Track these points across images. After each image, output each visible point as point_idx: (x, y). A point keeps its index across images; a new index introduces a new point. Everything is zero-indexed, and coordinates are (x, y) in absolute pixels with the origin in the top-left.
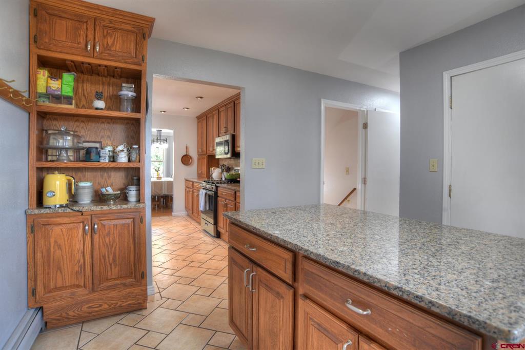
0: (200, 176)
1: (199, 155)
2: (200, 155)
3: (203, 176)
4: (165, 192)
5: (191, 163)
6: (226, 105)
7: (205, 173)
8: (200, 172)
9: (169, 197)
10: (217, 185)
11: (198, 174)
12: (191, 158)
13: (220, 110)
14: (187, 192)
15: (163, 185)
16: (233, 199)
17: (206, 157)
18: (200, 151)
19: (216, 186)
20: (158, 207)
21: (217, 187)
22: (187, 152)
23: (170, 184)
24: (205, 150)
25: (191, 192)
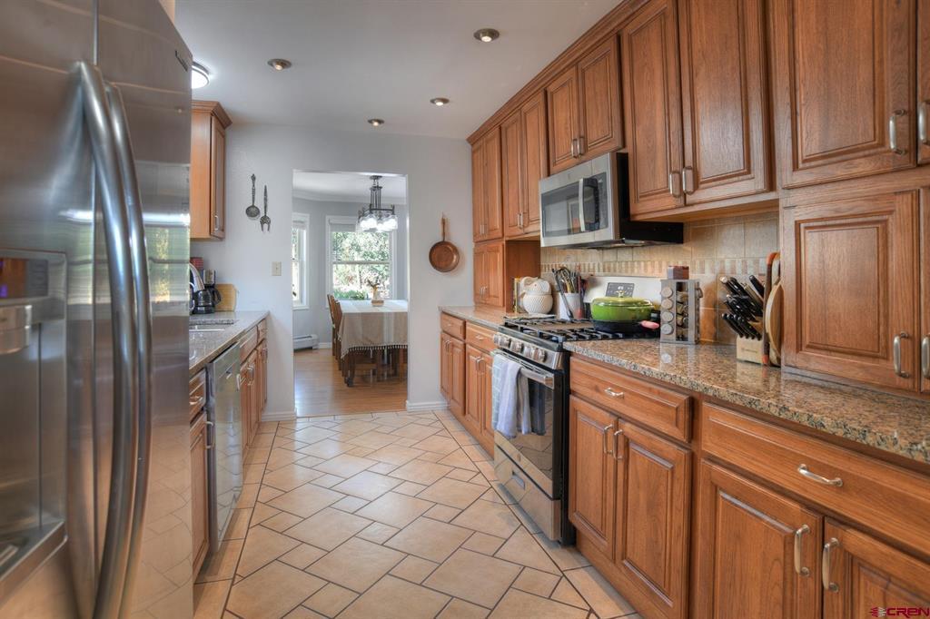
0: (482, 301)
1: (477, 243)
2: (481, 242)
3: (493, 300)
4: (389, 339)
5: (457, 264)
6: (576, 63)
7: (500, 295)
8: (483, 290)
9: (401, 353)
10: (568, 346)
11: (476, 294)
12: (456, 250)
13: (551, 88)
14: (447, 348)
15: (385, 320)
16: (679, 434)
17: (501, 245)
18: (482, 230)
19: (561, 350)
20: (374, 374)
21: (566, 355)
22: (444, 234)
23: (401, 319)
24: (498, 224)
25: (459, 350)
